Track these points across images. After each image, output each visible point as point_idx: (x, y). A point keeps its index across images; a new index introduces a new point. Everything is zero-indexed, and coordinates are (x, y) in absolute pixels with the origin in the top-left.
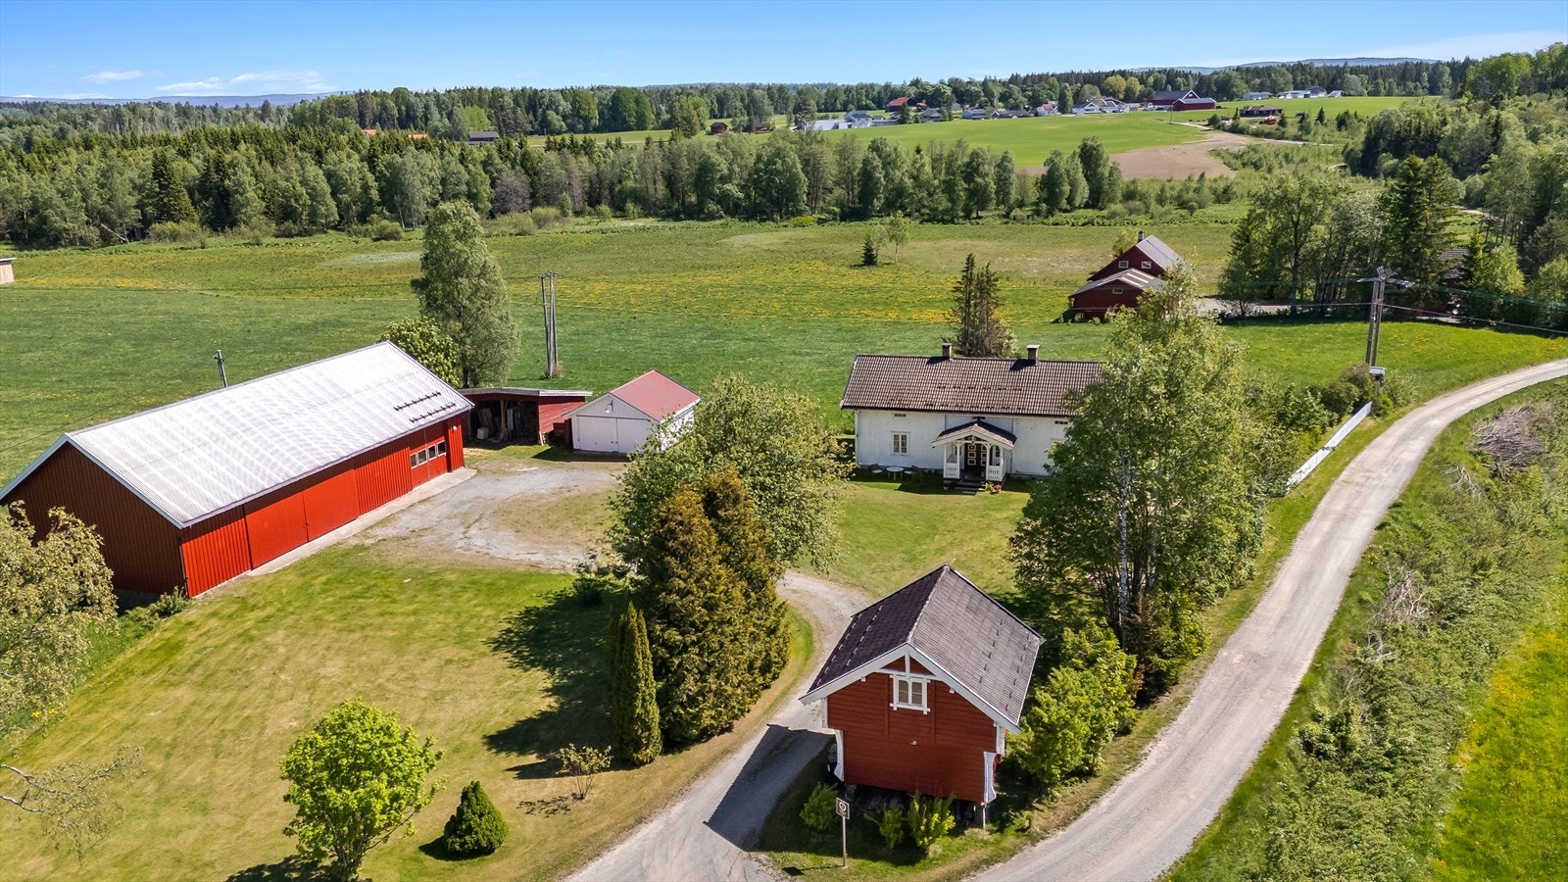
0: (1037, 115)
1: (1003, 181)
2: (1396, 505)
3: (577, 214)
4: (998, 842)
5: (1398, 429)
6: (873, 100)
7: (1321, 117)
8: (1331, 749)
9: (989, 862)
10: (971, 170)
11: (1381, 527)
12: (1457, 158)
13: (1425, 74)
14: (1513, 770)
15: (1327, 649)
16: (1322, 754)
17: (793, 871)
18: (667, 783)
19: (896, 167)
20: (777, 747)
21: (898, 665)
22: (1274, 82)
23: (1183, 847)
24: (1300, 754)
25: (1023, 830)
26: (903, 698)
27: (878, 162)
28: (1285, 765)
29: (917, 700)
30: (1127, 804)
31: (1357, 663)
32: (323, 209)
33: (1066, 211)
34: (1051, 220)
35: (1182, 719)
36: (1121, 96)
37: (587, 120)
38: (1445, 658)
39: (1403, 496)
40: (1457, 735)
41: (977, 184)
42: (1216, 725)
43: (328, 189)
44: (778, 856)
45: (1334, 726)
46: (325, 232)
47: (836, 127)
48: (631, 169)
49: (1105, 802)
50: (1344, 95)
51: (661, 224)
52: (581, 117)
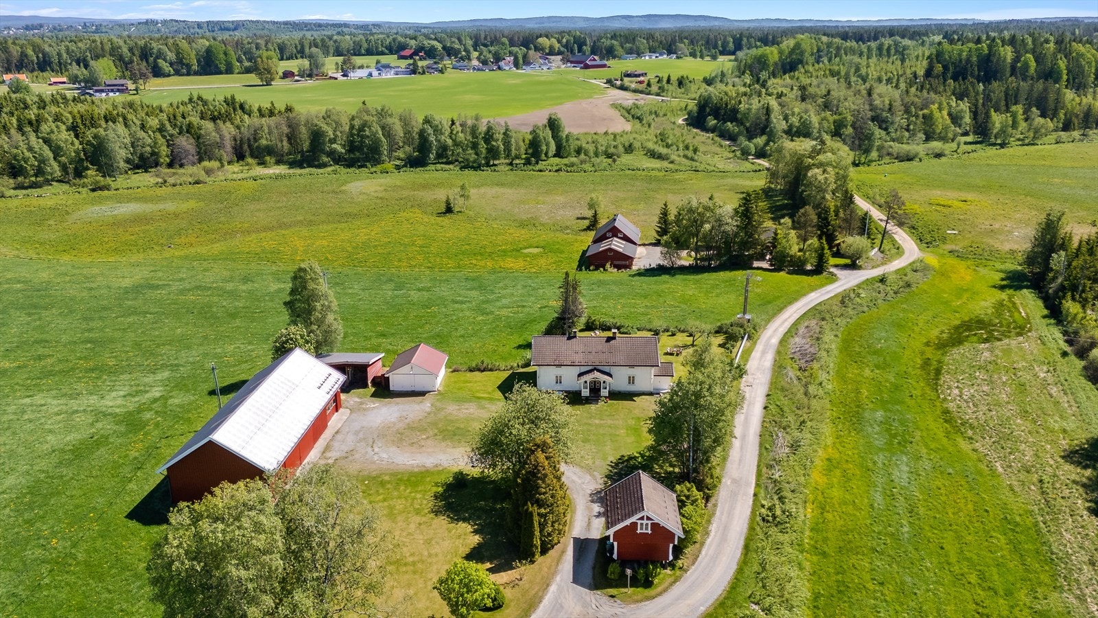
0: (499, 68)
1: (507, 144)
2: (768, 395)
3: (229, 163)
4: (674, 574)
5: (759, 347)
6: (386, 48)
7: (668, 81)
8: (770, 519)
9: (675, 582)
10: (489, 136)
11: (765, 408)
12: (748, 125)
13: (720, 42)
14: (825, 514)
15: (759, 474)
16: (768, 521)
17: (612, 596)
18: (549, 568)
19: (442, 134)
20: (581, 548)
21: (642, 518)
22: (638, 48)
23: (734, 567)
24: (761, 523)
25: (680, 568)
26: (641, 529)
27: (430, 131)
28: (758, 529)
29: (647, 529)
30: (711, 552)
31: (770, 478)
32: (49, 168)
33: (544, 160)
34: (538, 167)
35: (718, 513)
36: (547, 51)
37: (188, 66)
38: (797, 468)
39: (770, 390)
40: (806, 502)
41: (493, 146)
42: (730, 514)
43: (51, 155)
44: (603, 591)
45: (770, 509)
46: (51, 185)
47: (370, 75)
48: (263, 131)
49: (703, 552)
50: (678, 58)
51: (292, 171)
52: (184, 64)
